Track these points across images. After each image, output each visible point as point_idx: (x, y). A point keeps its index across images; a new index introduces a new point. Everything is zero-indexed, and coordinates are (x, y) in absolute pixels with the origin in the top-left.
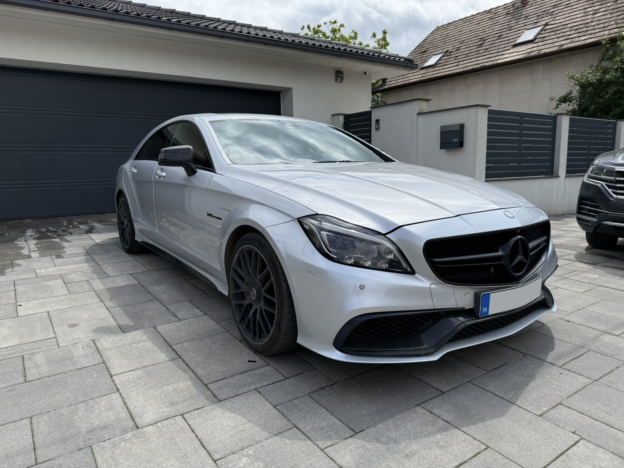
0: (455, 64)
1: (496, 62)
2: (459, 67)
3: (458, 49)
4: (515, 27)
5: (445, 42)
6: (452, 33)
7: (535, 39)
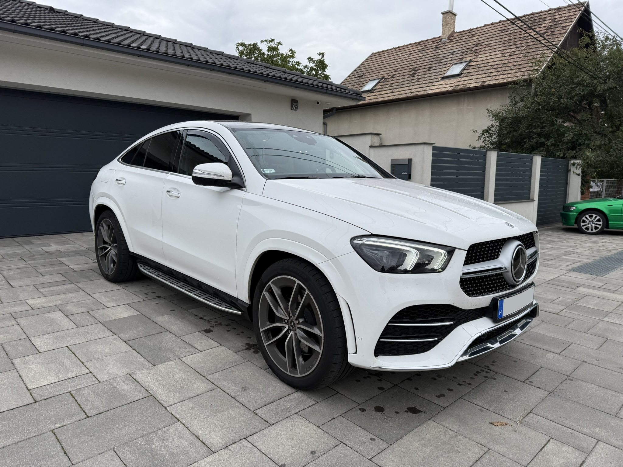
0: (391, 91)
1: (428, 92)
2: (395, 94)
3: (393, 76)
4: (443, 61)
5: (380, 68)
6: (386, 60)
7: (462, 74)
